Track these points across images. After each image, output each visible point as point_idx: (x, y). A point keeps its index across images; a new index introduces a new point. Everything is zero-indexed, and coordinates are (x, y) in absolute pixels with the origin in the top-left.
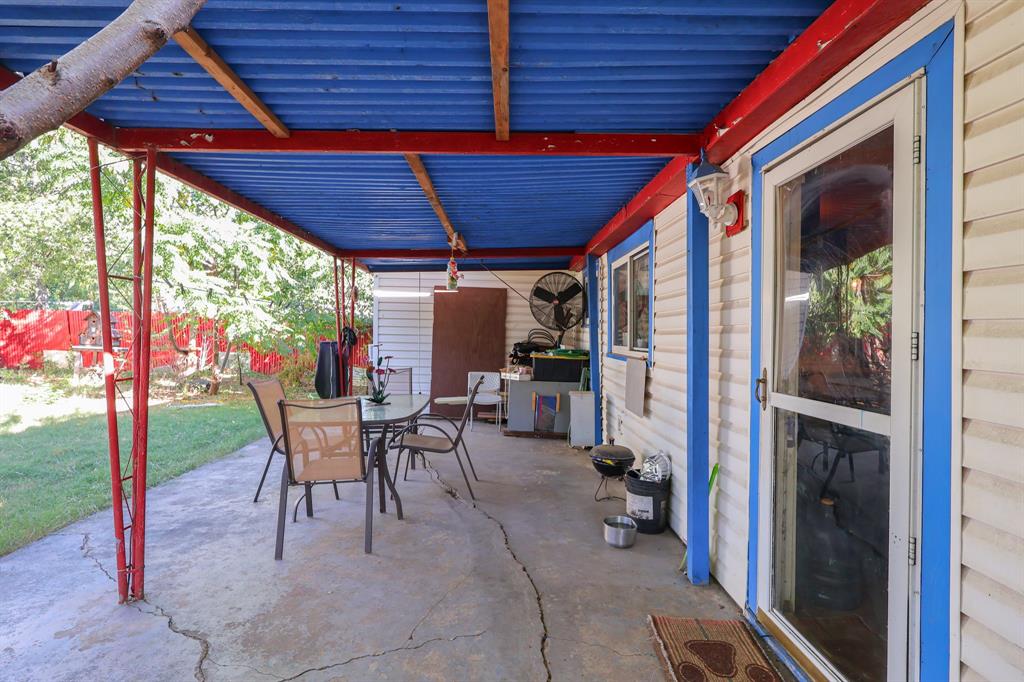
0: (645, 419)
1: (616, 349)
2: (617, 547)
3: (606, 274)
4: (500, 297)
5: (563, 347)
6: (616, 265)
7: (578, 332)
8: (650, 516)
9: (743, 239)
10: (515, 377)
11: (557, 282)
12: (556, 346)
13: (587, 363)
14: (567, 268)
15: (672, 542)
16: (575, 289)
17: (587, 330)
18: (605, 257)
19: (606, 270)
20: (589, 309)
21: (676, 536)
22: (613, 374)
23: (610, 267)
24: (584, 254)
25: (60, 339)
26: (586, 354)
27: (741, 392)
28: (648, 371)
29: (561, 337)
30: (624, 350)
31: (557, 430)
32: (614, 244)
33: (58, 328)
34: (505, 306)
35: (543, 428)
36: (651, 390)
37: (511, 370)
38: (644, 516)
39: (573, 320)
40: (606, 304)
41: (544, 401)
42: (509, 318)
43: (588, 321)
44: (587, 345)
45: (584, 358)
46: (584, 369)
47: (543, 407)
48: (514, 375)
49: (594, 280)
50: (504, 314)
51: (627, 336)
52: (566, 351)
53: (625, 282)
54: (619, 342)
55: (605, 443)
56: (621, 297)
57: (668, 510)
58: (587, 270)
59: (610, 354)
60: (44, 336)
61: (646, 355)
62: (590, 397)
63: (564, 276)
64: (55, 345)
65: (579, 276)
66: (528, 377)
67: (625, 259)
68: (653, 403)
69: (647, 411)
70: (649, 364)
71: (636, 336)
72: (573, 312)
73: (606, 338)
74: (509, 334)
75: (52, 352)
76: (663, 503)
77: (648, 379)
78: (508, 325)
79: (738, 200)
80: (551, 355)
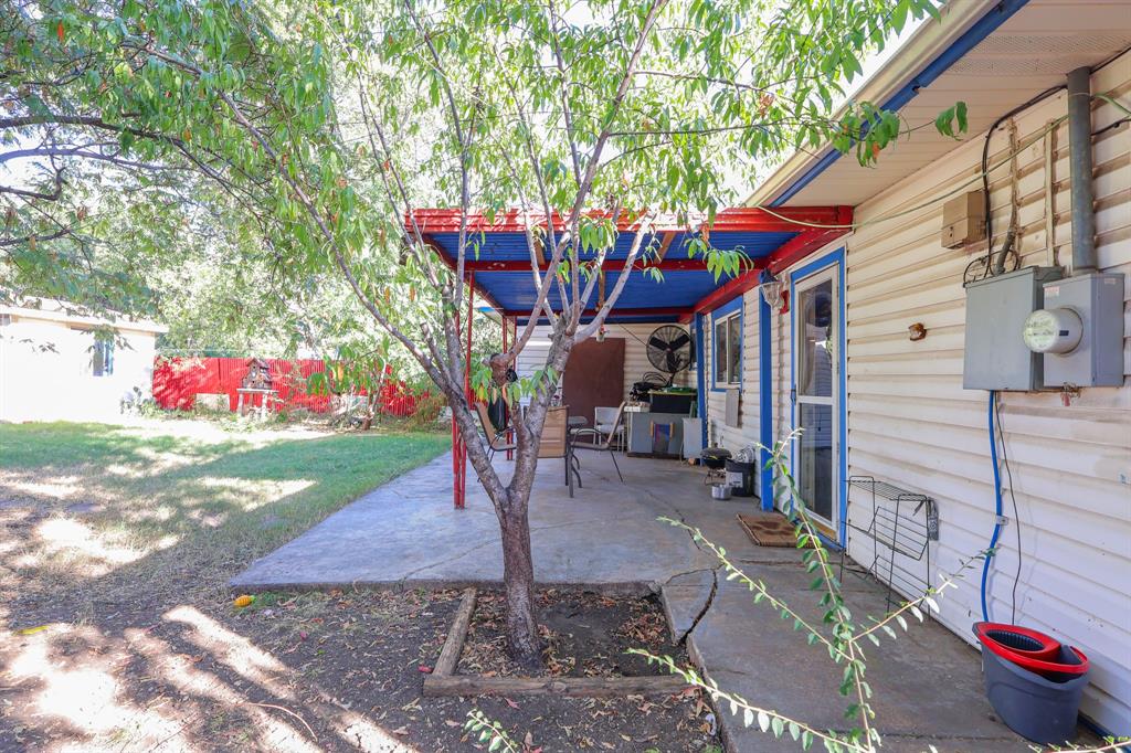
0: (738, 430)
1: (718, 385)
2: (719, 499)
3: (710, 329)
4: (619, 345)
5: (674, 386)
6: (718, 322)
7: (686, 374)
8: (741, 485)
9: (787, 317)
10: (637, 409)
11: (669, 333)
12: (669, 385)
13: (695, 398)
14: (677, 322)
15: (754, 500)
16: (684, 339)
17: (695, 372)
18: (709, 315)
19: (710, 325)
20: (696, 355)
21: (757, 497)
22: (715, 404)
23: (713, 323)
24: (692, 312)
25: (210, 384)
26: (695, 391)
27: (787, 399)
28: (740, 396)
29: (672, 378)
30: (724, 385)
31: (671, 451)
32: (717, 307)
33: (210, 374)
34: (624, 353)
35: (659, 450)
36: (743, 409)
37: (631, 405)
38: (737, 485)
39: (682, 363)
40: (710, 351)
41: (661, 429)
42: (627, 363)
43: (695, 365)
44: (694, 383)
45: (692, 394)
46: (693, 402)
47: (660, 434)
48: (635, 408)
49: (700, 332)
50: (623, 359)
51: (727, 374)
52: (677, 389)
53: (725, 334)
54: (720, 379)
55: (710, 446)
56: (722, 345)
57: (753, 482)
58: (695, 323)
59: (714, 389)
60: (197, 382)
61: (739, 386)
62: (699, 421)
63: (674, 329)
64: (207, 389)
65: (687, 328)
66: (647, 410)
67: (725, 318)
68: (744, 417)
69: (740, 424)
70: (741, 391)
71: (733, 374)
72: (682, 357)
73: (710, 377)
74: (627, 376)
75: (204, 395)
76: (749, 478)
77: (740, 402)
78: (625, 369)
79: (785, 295)
80: (666, 391)
